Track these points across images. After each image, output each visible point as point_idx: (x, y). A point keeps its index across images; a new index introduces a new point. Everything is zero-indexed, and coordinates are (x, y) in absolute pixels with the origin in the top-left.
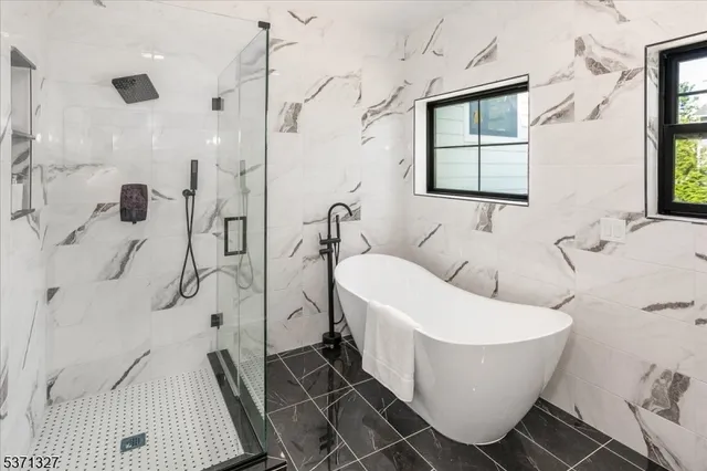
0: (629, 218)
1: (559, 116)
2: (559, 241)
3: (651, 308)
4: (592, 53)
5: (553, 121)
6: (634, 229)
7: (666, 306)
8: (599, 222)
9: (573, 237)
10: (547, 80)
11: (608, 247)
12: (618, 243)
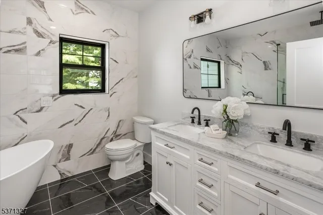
0: (53, 96)
1: (16, 51)
2: (17, 112)
3: (62, 126)
4: (36, 27)
5: (12, 52)
6: (55, 100)
7: (66, 124)
8: (40, 99)
9: (26, 108)
10: (8, 31)
11: (44, 109)
12: (49, 107)
